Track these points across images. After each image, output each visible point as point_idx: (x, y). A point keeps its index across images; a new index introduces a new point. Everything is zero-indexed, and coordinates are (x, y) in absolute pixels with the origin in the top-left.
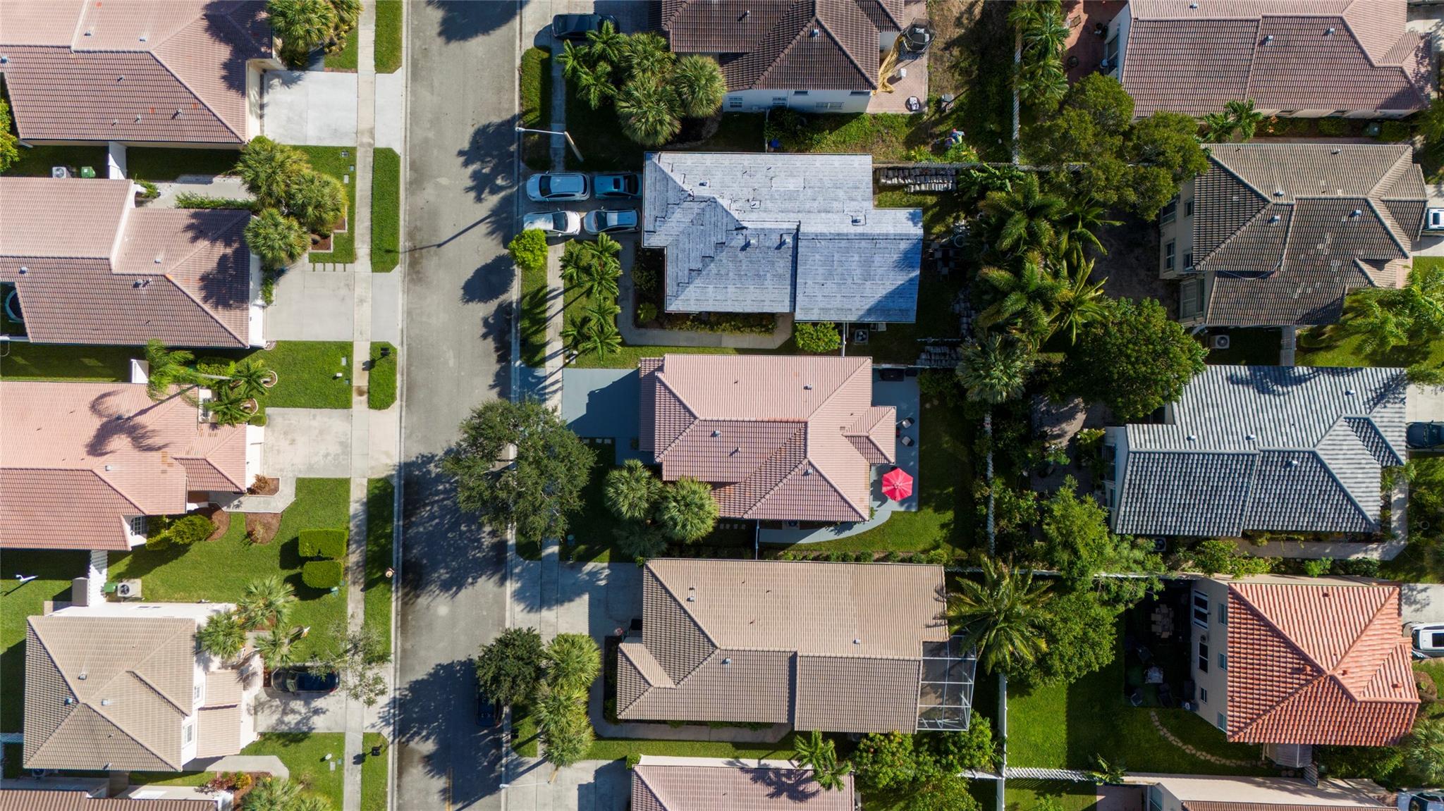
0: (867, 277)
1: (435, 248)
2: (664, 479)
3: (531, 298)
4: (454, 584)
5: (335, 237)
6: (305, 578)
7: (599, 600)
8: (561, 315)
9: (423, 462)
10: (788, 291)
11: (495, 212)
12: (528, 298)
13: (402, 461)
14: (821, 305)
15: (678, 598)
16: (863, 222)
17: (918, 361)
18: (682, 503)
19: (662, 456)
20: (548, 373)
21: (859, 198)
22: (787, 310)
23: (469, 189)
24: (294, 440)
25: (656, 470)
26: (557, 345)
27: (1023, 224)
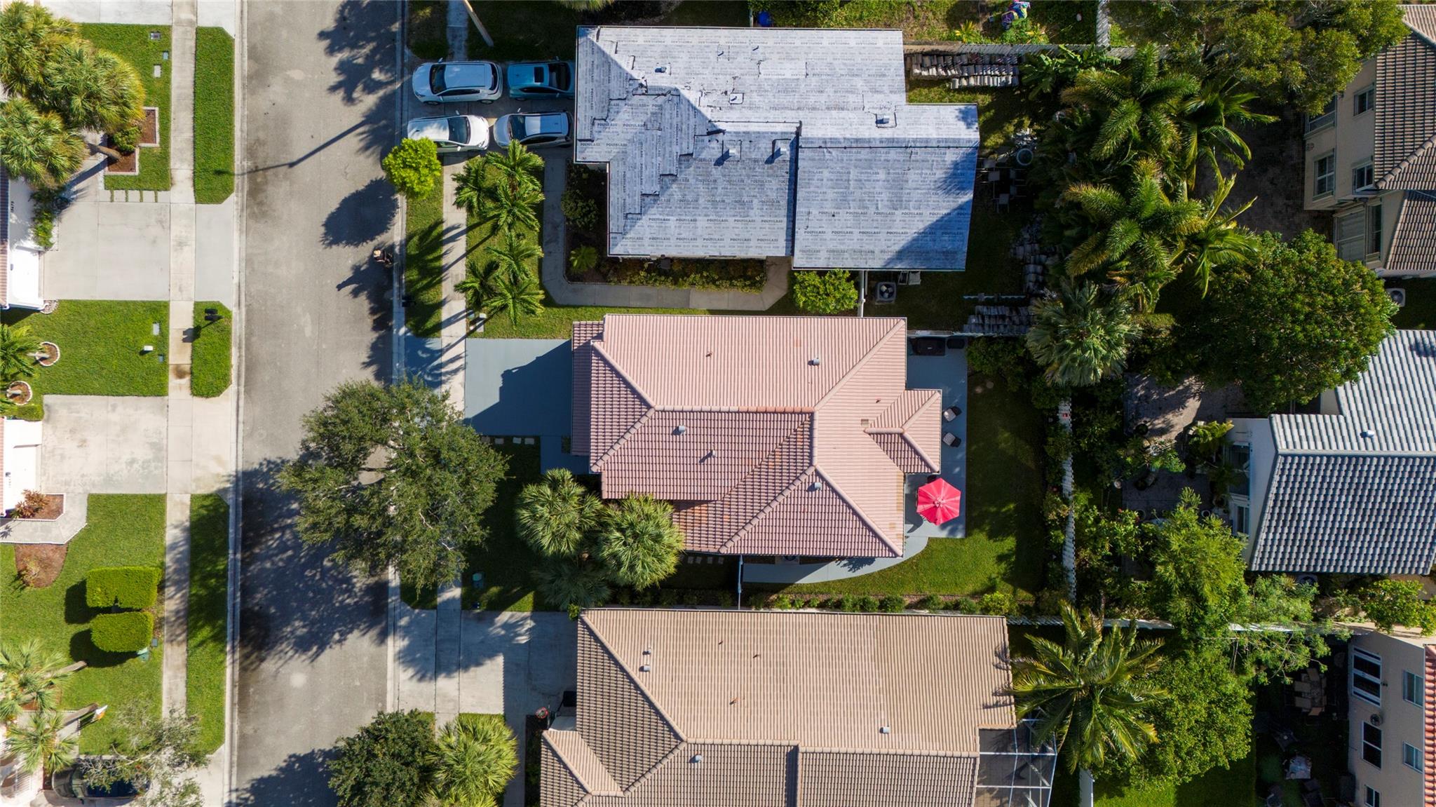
0: (897, 203)
1: (285, 168)
2: (605, 496)
3: (421, 239)
4: (314, 642)
5: (142, 154)
6: (96, 638)
7: (517, 665)
8: (463, 262)
9: (270, 469)
10: (784, 225)
11: (370, 118)
12: (416, 239)
13: (240, 468)
14: (831, 247)
15: (627, 667)
16: (891, 123)
17: (966, 327)
18: (629, 532)
19: (600, 463)
20: (444, 345)
21: (886, 89)
22: (781, 252)
23: (333, 89)
24: (85, 441)
25: (592, 484)
26: (457, 305)
27: (1134, 117)
